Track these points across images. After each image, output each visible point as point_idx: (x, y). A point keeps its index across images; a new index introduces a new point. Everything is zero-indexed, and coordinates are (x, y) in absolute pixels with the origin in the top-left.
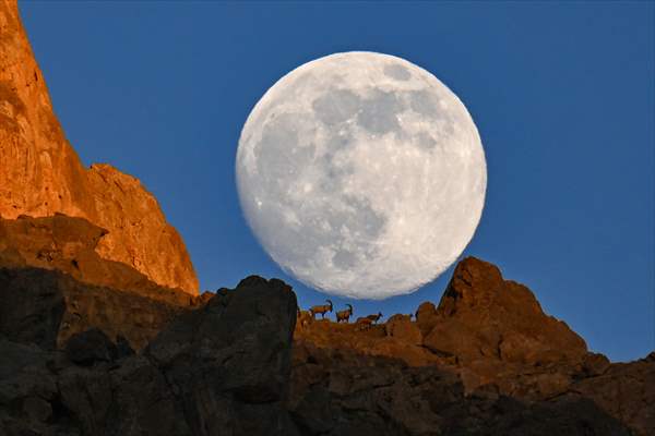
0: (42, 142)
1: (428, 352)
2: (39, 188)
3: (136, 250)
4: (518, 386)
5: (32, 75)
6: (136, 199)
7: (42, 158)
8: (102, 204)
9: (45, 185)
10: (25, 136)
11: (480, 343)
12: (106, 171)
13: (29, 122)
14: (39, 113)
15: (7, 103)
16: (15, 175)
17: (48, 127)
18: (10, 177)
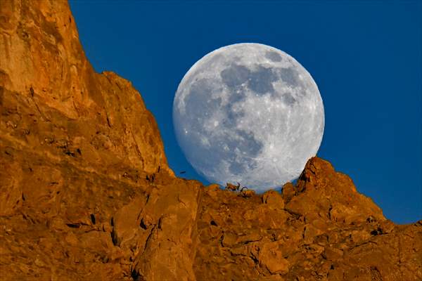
0: (72, 60)
1: (288, 213)
2: (69, 88)
3: (127, 124)
4: (340, 237)
5: (68, 19)
6: (128, 94)
7: (72, 70)
8: (108, 96)
9: (73, 86)
10: (62, 56)
11: (318, 209)
12: (111, 76)
13: (65, 48)
14: (71, 42)
15: (52, 36)
16: (55, 79)
17: (76, 51)
18: (52, 80)
